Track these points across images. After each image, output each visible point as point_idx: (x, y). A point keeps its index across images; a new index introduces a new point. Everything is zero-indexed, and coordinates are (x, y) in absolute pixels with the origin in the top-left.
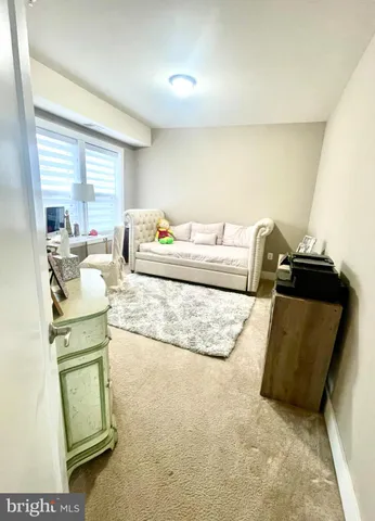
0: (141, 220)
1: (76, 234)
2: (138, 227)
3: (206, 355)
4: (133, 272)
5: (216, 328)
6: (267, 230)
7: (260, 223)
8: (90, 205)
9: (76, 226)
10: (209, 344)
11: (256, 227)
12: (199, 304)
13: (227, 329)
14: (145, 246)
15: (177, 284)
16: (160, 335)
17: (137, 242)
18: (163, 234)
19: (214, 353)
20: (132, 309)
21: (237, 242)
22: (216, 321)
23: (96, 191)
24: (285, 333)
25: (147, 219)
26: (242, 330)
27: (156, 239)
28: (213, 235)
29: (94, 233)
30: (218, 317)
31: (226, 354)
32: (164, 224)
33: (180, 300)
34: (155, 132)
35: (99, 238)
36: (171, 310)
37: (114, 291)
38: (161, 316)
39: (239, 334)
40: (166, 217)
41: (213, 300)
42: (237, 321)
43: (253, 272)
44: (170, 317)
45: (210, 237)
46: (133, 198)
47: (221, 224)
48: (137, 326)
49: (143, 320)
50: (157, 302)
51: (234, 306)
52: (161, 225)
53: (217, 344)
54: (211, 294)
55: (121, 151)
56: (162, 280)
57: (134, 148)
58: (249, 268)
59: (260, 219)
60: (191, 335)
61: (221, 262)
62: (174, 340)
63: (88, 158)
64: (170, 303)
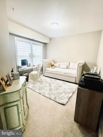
0: (46, 62)
1: (30, 66)
2: (45, 64)
3: (59, 103)
4: (44, 76)
5: (63, 94)
6: (82, 64)
7: (79, 62)
8: (33, 58)
9: (30, 64)
10: (60, 100)
11: (78, 63)
12: (60, 86)
13: (67, 95)
14: (47, 69)
15: (55, 80)
16: (46, 95)
17: (45, 68)
18: (52, 66)
19: (61, 103)
20: (41, 86)
21: (73, 68)
22: (64, 92)
23: (35, 55)
24: (81, 101)
25: (48, 62)
26: (72, 96)
27: (51, 67)
28: (66, 66)
29: (34, 66)
30: (65, 90)
31: (65, 103)
32: (53, 63)
33: (55, 85)
34: (50, 39)
35: (35, 67)
36: (52, 87)
37: (38, 81)
38: (48, 89)
39: (71, 97)
40: (53, 61)
41: (65, 85)
42: (71, 92)
43: (77, 77)
44: (51, 90)
45: (65, 67)
46: (45, 56)
47: (69, 63)
48: (41, 92)
49: (43, 90)
50: (48, 85)
51: (71, 87)
52: (52, 63)
53: (63, 100)
54: (64, 83)
55: (42, 44)
56: (51, 78)
57: (45, 44)
58: (76, 76)
59: (79, 61)
60: (55, 96)
61: (68, 74)
62: (50, 97)
63: (33, 47)
64: (52, 86)
